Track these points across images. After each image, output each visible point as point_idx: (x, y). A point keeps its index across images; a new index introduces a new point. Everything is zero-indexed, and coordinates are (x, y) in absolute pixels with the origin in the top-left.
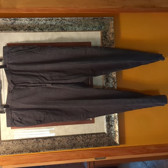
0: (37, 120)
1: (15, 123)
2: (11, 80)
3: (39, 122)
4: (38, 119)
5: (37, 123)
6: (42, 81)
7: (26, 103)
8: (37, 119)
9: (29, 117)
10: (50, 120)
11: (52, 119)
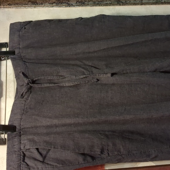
0: (83, 154)
1: (28, 165)
2: (23, 73)
3: (89, 159)
4: (86, 152)
5: (84, 160)
6: (89, 71)
7: (56, 117)
8: (84, 150)
9: (64, 147)
10: (116, 153)
11: (122, 150)
